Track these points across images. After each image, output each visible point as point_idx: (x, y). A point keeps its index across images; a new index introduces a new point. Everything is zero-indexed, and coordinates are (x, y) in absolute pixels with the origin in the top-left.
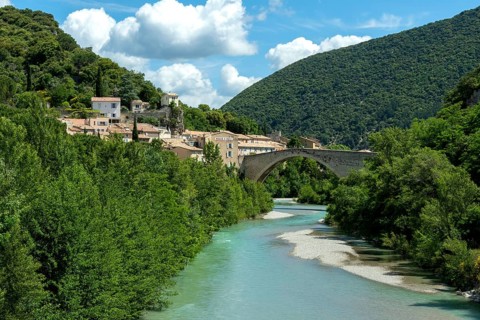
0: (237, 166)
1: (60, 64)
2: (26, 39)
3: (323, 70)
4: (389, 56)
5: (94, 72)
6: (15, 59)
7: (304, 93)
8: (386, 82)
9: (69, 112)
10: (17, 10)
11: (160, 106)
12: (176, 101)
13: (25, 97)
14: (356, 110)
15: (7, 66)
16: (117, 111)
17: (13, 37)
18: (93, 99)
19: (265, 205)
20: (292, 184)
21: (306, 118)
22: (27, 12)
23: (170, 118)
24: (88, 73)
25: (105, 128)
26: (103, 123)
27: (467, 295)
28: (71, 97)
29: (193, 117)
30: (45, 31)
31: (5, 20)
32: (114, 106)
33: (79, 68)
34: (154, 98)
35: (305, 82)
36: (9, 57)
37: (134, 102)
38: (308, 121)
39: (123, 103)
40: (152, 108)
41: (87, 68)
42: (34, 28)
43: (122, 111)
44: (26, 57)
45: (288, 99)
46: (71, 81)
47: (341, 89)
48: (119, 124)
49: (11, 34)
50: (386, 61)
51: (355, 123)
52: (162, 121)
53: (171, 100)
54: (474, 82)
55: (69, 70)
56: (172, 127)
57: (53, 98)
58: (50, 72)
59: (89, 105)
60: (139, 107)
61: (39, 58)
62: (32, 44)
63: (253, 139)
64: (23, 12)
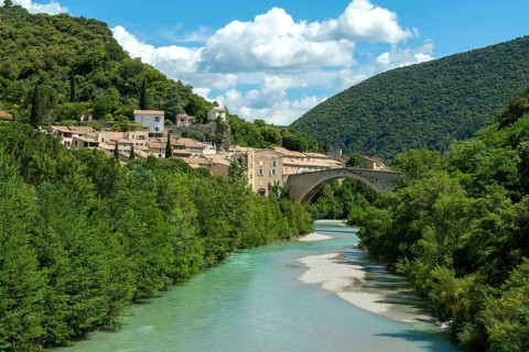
0: (281, 185)
1: (106, 75)
2: (76, 47)
3: (402, 85)
4: (473, 72)
5: (139, 84)
6: (61, 69)
7: (381, 109)
8: (469, 99)
9: (111, 125)
10: (71, 18)
11: (206, 121)
12: (223, 116)
13: (67, 108)
14: (436, 129)
15: (53, 76)
16: (161, 125)
17: (62, 46)
18: (136, 112)
19: (304, 226)
20: (345, 205)
21: (383, 136)
22: (80, 20)
23: (216, 133)
24: (134, 85)
25: (144, 142)
26: (142, 137)
27: (444, 326)
28: (115, 109)
29: (247, 133)
30: (97, 40)
31: (58, 28)
32: (157, 119)
33: (125, 79)
34: (200, 112)
35: (383, 98)
36: (56, 66)
37: (179, 116)
38: (384, 139)
39: (167, 117)
40: (198, 122)
41: (133, 80)
42: (86, 37)
43: (166, 124)
44: (72, 67)
45: (364, 115)
46: (116, 92)
47: (420, 106)
48: (161, 139)
49: (62, 42)
50: (469, 77)
51: (434, 142)
52: (207, 136)
53: (217, 114)
54: (524, 102)
55: (114, 81)
56: (217, 143)
57: (96, 110)
58: (94, 83)
59: (132, 118)
60: (184, 120)
61: (85, 68)
62: (80, 54)
63: (309, 157)
64: (76, 20)
